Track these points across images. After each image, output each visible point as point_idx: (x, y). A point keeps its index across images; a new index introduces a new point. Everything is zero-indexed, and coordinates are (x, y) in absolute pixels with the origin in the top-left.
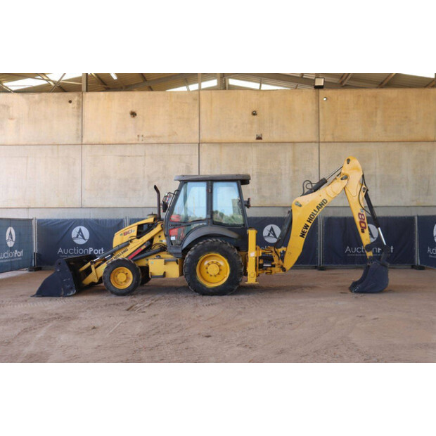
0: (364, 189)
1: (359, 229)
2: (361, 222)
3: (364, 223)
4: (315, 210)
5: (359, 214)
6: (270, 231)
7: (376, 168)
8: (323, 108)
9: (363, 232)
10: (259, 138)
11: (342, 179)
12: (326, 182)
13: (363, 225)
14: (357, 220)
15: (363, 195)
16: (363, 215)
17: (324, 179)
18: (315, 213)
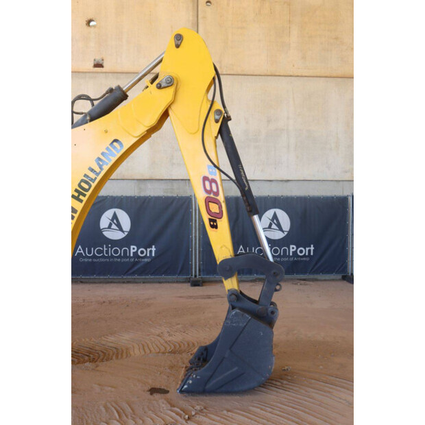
0: (218, 112)
1: (206, 218)
2: (208, 201)
3: (217, 202)
4: (92, 170)
5: (205, 179)
6: (112, 220)
7: (288, 118)
8: (204, 17)
9: (214, 226)
10: (98, 65)
11: (159, 87)
12: (124, 97)
13: (214, 208)
14: (200, 196)
15: (214, 128)
16: (213, 181)
17: (119, 88)
18: (92, 175)
